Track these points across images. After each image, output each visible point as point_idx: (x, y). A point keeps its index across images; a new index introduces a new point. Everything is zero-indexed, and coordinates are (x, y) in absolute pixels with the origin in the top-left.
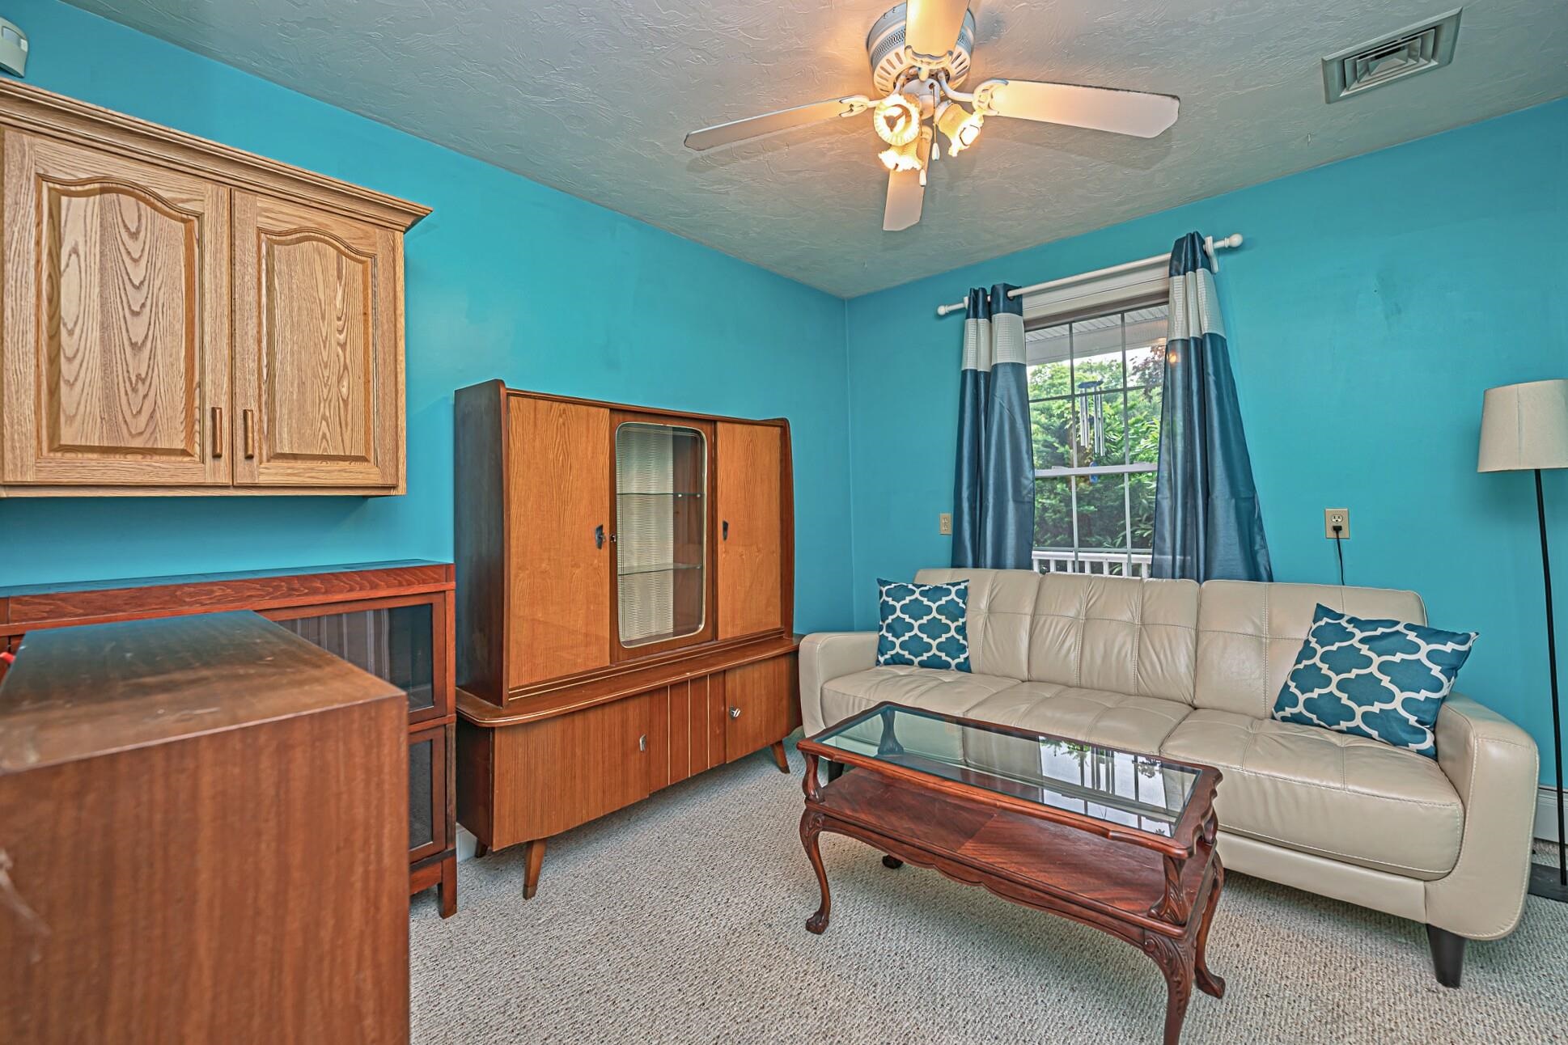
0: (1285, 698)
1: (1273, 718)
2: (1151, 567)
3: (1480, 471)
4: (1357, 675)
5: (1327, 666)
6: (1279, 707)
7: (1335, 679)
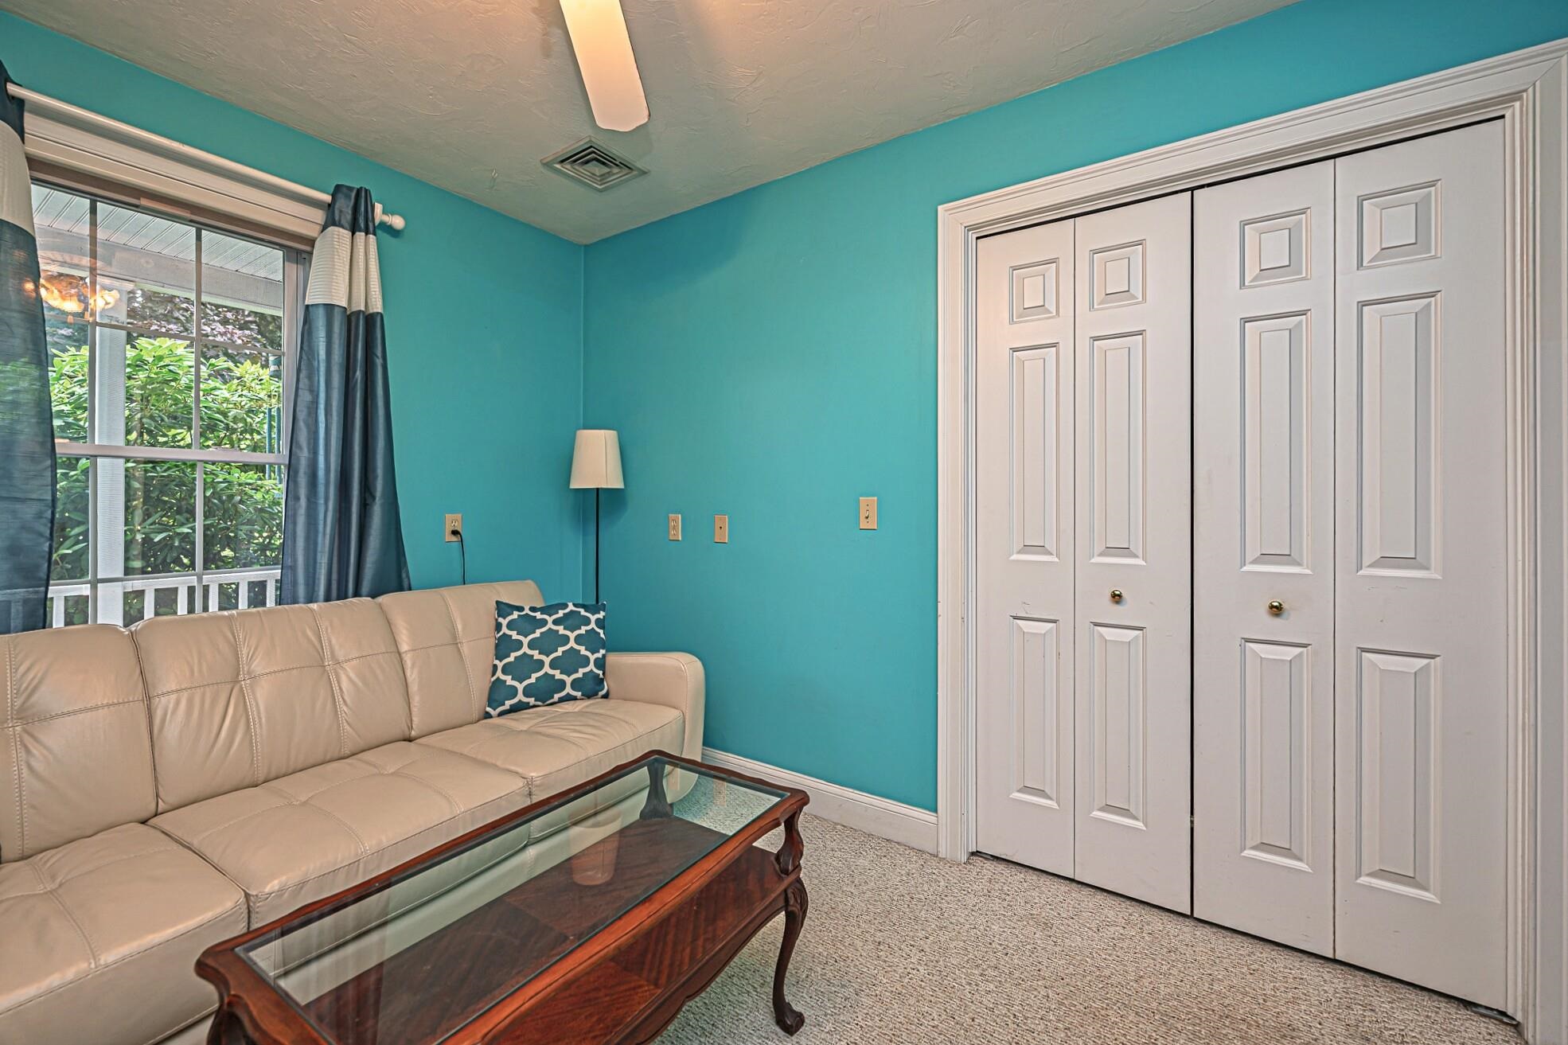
0: (496, 693)
1: (488, 716)
2: (280, 585)
3: (572, 487)
4: (563, 652)
5: (537, 651)
6: (493, 701)
7: (547, 660)
